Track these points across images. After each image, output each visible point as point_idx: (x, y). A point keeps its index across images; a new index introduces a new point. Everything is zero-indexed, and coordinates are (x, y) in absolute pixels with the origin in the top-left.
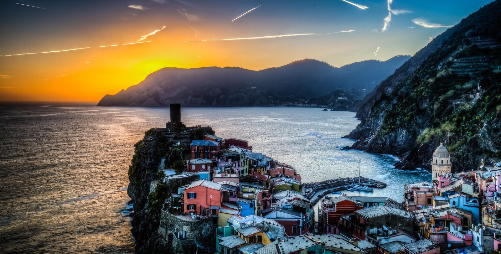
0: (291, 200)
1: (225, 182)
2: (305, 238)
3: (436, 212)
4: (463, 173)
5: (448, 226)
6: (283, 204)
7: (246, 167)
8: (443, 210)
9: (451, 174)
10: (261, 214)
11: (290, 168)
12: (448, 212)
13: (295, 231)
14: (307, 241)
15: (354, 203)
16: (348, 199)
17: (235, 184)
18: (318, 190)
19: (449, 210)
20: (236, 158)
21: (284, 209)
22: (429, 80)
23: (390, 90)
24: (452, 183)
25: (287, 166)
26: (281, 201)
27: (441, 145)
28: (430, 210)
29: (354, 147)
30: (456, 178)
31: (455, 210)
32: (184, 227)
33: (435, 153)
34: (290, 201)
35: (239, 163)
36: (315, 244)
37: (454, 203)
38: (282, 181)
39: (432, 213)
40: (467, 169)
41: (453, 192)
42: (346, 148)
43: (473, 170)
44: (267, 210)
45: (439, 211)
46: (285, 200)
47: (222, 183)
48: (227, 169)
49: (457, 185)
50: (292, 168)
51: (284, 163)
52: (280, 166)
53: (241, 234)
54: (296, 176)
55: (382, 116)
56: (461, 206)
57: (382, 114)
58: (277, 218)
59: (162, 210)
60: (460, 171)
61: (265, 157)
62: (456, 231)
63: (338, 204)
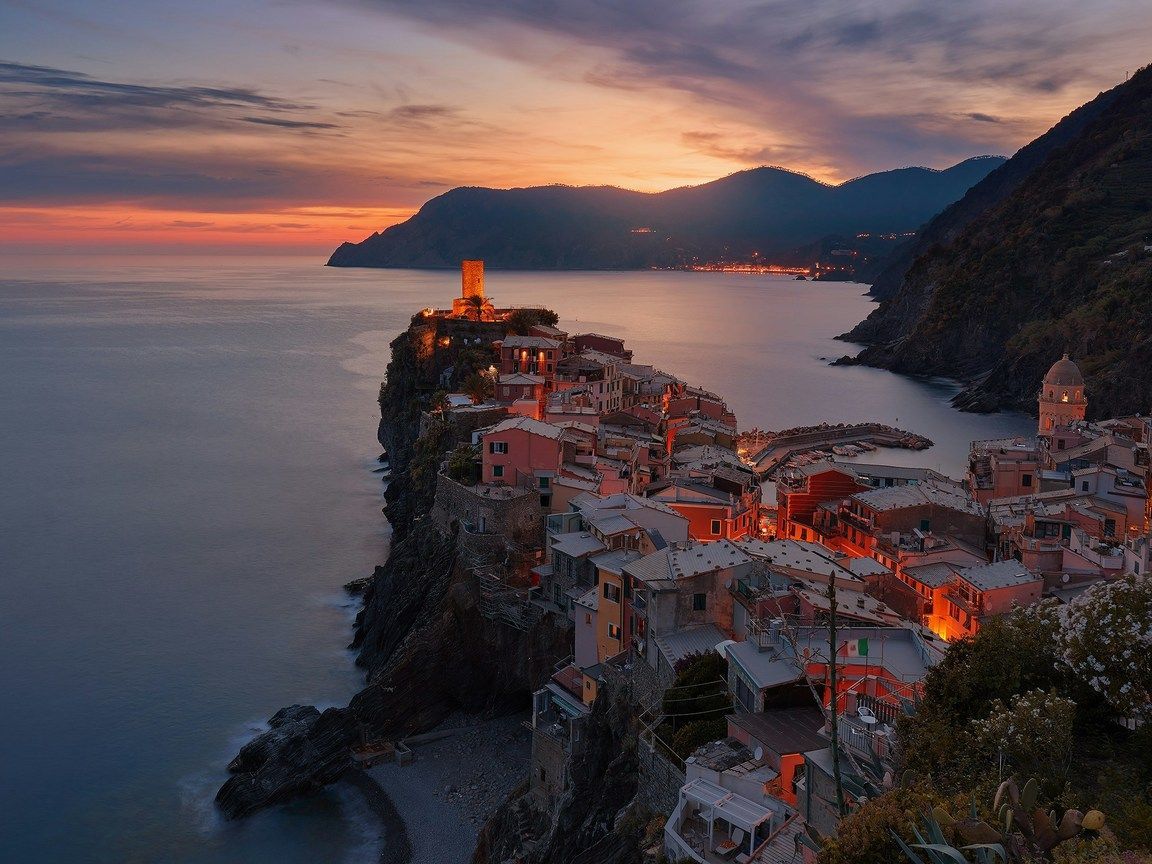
0: (711, 467)
1: (569, 424)
2: (730, 545)
3: (1041, 505)
4: (1112, 422)
5: (1067, 535)
6: (693, 474)
7: (619, 393)
8: (1057, 500)
9: (1084, 423)
10: (645, 493)
11: (712, 398)
12: (1068, 506)
13: (716, 530)
14: (733, 553)
15: (850, 478)
16: (837, 469)
17: (589, 429)
18: (774, 446)
19: (1072, 502)
20: (595, 374)
21: (696, 484)
22: (1045, 212)
23: (952, 234)
24: (1084, 442)
25: (707, 396)
26: (690, 466)
27: (1065, 358)
28: (1027, 500)
29: (860, 361)
30: (1094, 431)
31: (1086, 501)
32: (482, 509)
33: (1048, 376)
34: (706, 467)
35: (601, 385)
36: (750, 560)
37: (1085, 486)
38: (694, 425)
39: (1030, 506)
40: (1126, 413)
41: (1083, 463)
42: (845, 362)
43: (1138, 415)
44: (657, 485)
45: (1046, 502)
46: (698, 467)
47: (562, 425)
48: (574, 397)
49: (1094, 447)
50: (718, 400)
51: (701, 389)
52: (691, 393)
53: (596, 530)
54: (730, 419)
55: (931, 291)
56: (1103, 495)
57: (929, 288)
58: (678, 502)
59: (438, 473)
60: (1107, 417)
61: (660, 374)
62: (1085, 548)
63: (813, 478)
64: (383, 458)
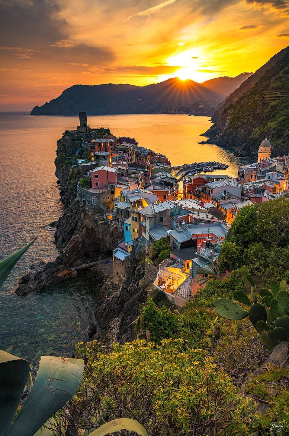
0: (163, 178)
1: (119, 167)
2: (170, 202)
3: (257, 184)
4: (278, 158)
5: (263, 192)
6: (158, 181)
7: (134, 156)
8: (261, 182)
9: (270, 159)
10: (144, 188)
11: (163, 157)
12: (264, 184)
13: (165, 198)
14: (171, 204)
15: (204, 179)
16: (201, 177)
17: (125, 169)
18: (182, 171)
19: (265, 182)
20: (126, 151)
21: (159, 184)
22: (264, 92)
23: (236, 99)
24: (270, 164)
25: (162, 156)
26: (157, 178)
27: (266, 139)
28: (253, 183)
29: (207, 142)
30: (273, 161)
31: (269, 182)
32: (92, 197)
33: (261, 145)
34: (162, 179)
35: (128, 154)
36: (176, 206)
37: (269, 177)
38: (158, 165)
39: (254, 184)
40: (282, 155)
41: (269, 171)
42: (203, 143)
43: (284, 155)
44: (147, 185)
45: (259, 183)
46: (159, 178)
47: (117, 168)
48: (120, 158)
49: (272, 166)
50: (165, 157)
51: (160, 154)
52: (156, 155)
53: (129, 200)
54: (168, 163)
55: (229, 119)
56: (274, 180)
57: (228, 118)
58: (154, 190)
59: (77, 186)
60: (276, 156)
61: (147, 149)
62: (268, 195)
63: (194, 180)
64: (58, 182)
